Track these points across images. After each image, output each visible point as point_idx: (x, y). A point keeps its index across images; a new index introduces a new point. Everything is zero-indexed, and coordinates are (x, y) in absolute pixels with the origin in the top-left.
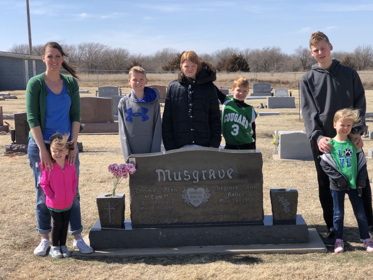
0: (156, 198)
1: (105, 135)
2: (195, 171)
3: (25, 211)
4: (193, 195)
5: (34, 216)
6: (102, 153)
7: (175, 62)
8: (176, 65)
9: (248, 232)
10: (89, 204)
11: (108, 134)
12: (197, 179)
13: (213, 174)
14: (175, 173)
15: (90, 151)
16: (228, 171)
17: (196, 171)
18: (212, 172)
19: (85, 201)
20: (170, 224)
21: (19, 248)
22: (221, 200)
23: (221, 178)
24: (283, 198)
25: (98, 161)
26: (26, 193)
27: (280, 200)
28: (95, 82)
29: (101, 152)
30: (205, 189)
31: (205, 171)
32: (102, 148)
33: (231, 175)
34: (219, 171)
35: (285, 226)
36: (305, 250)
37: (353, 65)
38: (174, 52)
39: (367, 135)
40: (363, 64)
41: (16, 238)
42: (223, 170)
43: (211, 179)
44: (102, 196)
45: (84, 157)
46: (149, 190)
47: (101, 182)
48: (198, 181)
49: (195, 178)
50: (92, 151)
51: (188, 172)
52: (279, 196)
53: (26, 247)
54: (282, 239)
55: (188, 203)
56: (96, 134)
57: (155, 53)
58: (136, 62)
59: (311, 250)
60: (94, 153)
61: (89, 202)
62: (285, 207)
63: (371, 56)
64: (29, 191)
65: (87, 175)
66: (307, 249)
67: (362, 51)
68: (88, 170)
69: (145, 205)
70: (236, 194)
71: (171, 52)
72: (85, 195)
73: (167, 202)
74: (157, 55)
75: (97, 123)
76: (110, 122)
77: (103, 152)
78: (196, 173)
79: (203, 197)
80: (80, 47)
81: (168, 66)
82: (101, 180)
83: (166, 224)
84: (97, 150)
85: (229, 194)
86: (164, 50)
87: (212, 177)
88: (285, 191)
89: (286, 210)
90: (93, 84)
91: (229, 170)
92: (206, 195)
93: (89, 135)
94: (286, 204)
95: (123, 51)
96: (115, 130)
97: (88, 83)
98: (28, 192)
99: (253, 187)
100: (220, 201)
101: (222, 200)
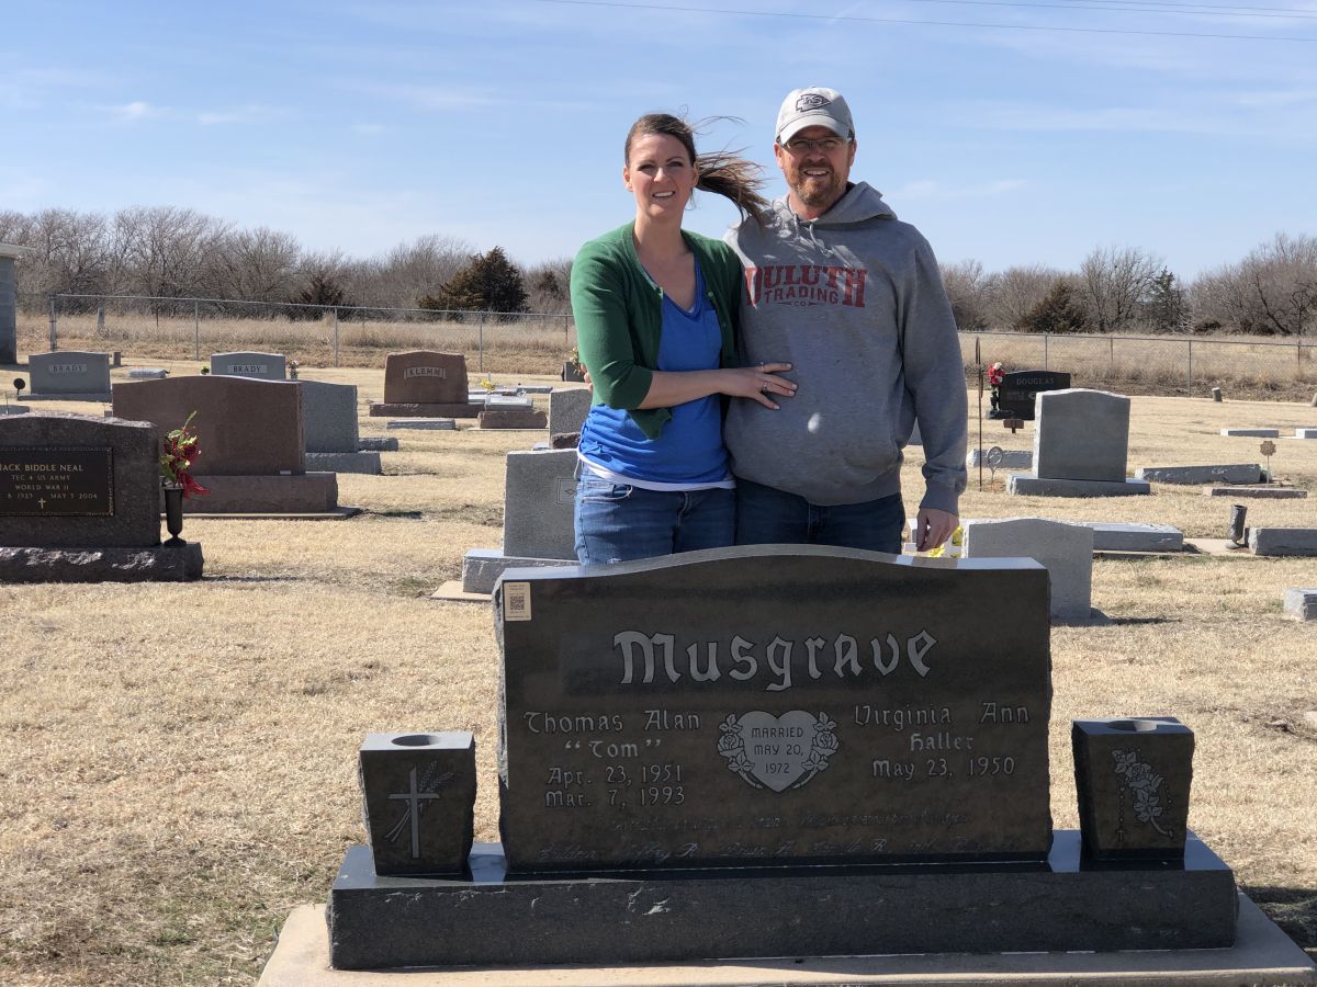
0: (613, 751)
1: (275, 522)
2: (778, 641)
3: (25, 804)
4: (764, 741)
5: (65, 826)
6: (282, 582)
7: (463, 288)
8: (465, 294)
9: (993, 900)
10: (287, 779)
11: (285, 518)
12: (783, 675)
13: (853, 654)
14: (693, 650)
15: (229, 575)
16: (912, 643)
17: (782, 643)
18: (846, 647)
19: (267, 768)
20: (665, 864)
21: (28, 961)
22: (881, 764)
23: (884, 671)
24: (1132, 757)
25: (274, 613)
26: (14, 730)
27: (1119, 766)
28: (180, 345)
29: (277, 579)
30: (818, 718)
31: (820, 643)
32: (277, 565)
33: (925, 661)
34: (875, 643)
35: (1147, 874)
36: (1237, 976)
37: (1080, 315)
38: (455, 252)
39: (1242, 541)
40: (1111, 313)
41: (9, 919)
42: (891, 640)
43: (841, 674)
44: (383, 742)
45: (218, 598)
46: (583, 719)
47: (310, 692)
48: (787, 682)
49: (778, 671)
50: (238, 575)
51: (748, 645)
52: (1119, 752)
53: (56, 955)
54: (1133, 928)
55: (744, 776)
56: (237, 518)
57: (389, 253)
58: (324, 282)
59: (1258, 973)
60: (251, 584)
61: (282, 770)
62: (1140, 797)
63: (1140, 285)
64: (26, 725)
65: (245, 665)
66: (1242, 971)
67: (1109, 267)
68: (245, 647)
69: (563, 782)
70: (944, 739)
71: (447, 249)
72: (259, 741)
73: (656, 770)
74: (395, 262)
75: (242, 474)
76: (290, 473)
77: (286, 579)
78: (780, 650)
79: (806, 749)
80: (122, 222)
81: (436, 298)
82: (309, 686)
83: (650, 862)
84: (259, 575)
85: (914, 738)
86: (421, 242)
87: (847, 667)
88: (1134, 729)
89: (1148, 809)
90: (177, 349)
91: (918, 637)
92: (821, 744)
93: (212, 518)
94: (1145, 784)
95: (275, 241)
96: (310, 504)
97: (157, 346)
98: (20, 729)
99: (1015, 712)
100: (878, 766)
101: (884, 765)
